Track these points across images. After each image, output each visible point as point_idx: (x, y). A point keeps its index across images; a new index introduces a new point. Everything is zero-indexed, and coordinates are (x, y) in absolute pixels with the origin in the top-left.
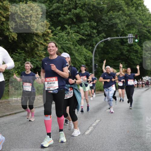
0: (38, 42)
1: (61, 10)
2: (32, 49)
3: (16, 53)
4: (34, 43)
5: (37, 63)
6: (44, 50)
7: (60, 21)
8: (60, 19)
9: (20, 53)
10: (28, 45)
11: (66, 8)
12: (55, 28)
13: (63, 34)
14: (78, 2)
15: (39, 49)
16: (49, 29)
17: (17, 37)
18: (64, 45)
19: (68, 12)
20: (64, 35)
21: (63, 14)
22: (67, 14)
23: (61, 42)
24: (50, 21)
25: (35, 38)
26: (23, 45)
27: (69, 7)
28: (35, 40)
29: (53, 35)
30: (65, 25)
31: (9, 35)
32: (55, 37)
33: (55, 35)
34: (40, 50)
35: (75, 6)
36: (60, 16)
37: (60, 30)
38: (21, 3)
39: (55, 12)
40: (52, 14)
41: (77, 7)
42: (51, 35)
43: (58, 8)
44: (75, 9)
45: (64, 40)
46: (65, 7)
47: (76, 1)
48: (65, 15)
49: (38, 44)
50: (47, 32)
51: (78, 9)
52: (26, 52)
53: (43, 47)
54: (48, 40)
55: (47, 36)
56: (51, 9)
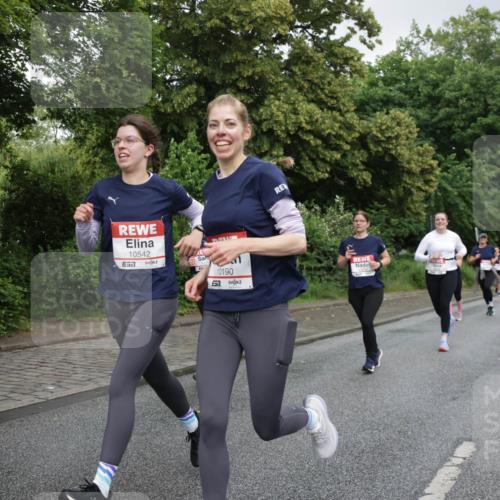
0: (413, 186)
1: (455, 120)
2: (401, 201)
3: (371, 208)
4: (404, 187)
5: (411, 226)
6: (423, 202)
7: (454, 143)
8: (453, 137)
9: (378, 209)
10: (393, 192)
11: (464, 116)
12: (445, 157)
13: (462, 167)
14: (490, 101)
15: (415, 198)
16: (434, 158)
17: (372, 180)
18: (465, 189)
19: (470, 123)
20: (463, 171)
21: (459, 127)
22: (469, 127)
23: (458, 185)
24: (433, 144)
25: (406, 178)
26: (382, 192)
27: (472, 113)
28: (405, 182)
29: (442, 172)
30: (466, 150)
31: (358, 176)
32: (445, 174)
33: (446, 169)
34: (416, 202)
35: (485, 110)
36: (454, 132)
37: (455, 159)
38: (378, 113)
39: (443, 124)
40: (437, 128)
41: (489, 111)
42: (438, 172)
43: (449, 117)
44: (485, 116)
45: (464, 180)
46: (462, 113)
47: (485, 101)
48: (463, 129)
49: (413, 190)
50: (430, 165)
51: (490, 117)
52: (390, 206)
53: (422, 194)
54: (431, 181)
55: (431, 173)
56: (435, 120)
